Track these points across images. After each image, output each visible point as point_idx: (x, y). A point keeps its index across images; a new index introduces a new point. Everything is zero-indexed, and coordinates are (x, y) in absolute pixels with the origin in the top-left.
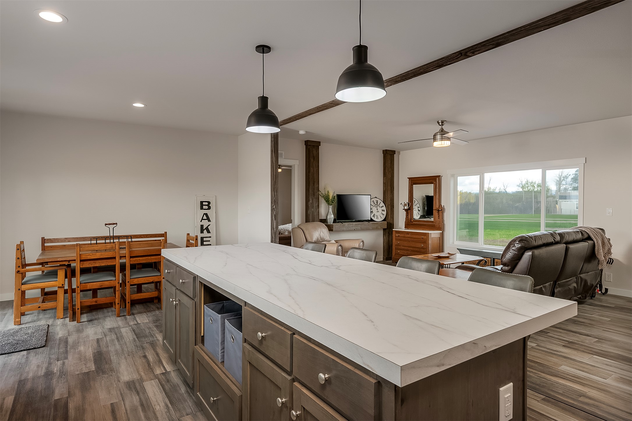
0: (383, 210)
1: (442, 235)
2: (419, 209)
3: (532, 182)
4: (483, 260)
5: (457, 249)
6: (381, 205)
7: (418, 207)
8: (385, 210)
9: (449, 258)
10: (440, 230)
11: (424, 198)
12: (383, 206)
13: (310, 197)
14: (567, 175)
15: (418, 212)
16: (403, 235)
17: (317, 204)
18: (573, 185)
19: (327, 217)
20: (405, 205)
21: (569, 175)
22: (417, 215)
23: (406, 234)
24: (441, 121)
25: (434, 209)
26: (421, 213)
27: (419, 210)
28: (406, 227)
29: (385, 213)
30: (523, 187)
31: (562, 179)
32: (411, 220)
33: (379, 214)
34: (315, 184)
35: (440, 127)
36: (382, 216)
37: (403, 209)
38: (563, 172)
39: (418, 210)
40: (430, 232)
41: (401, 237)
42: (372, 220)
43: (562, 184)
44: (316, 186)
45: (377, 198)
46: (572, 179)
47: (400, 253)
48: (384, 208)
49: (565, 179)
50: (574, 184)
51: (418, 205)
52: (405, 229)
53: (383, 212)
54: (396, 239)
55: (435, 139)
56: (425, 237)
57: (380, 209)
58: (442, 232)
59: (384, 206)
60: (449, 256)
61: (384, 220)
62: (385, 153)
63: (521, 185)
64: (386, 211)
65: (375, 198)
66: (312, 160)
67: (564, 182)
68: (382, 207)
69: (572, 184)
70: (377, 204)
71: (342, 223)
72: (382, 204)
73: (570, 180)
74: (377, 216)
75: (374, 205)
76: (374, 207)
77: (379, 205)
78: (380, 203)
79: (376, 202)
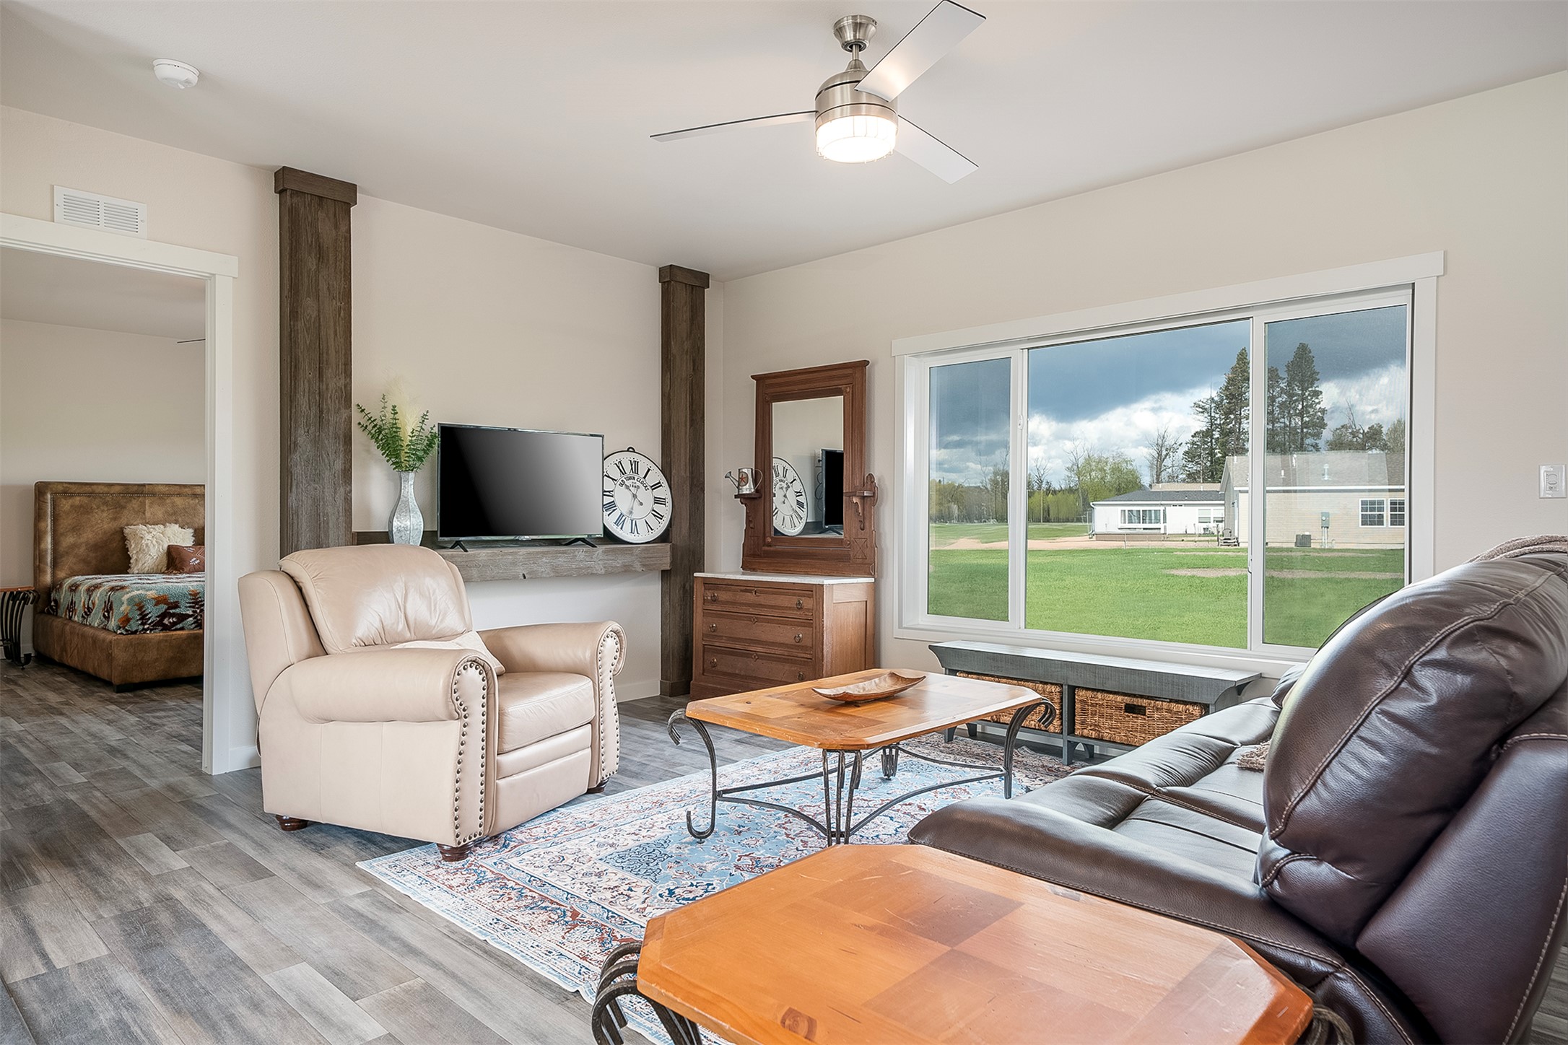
0: (658, 501)
1: (875, 590)
2: (802, 499)
3: (1100, 461)
4: (1039, 705)
5: (930, 647)
6: (651, 480)
7: (798, 494)
8: (669, 500)
9: (897, 698)
10: (869, 575)
11: (819, 461)
12: (658, 485)
13: (301, 431)
14: (1175, 443)
15: (798, 510)
16: (730, 594)
17: (339, 465)
18: (1187, 468)
19: (391, 522)
20: (742, 480)
21: (1180, 445)
22: (792, 520)
23: (742, 591)
24: (854, 17)
25: (844, 491)
26: (807, 515)
27: (800, 504)
28: (747, 566)
29: (666, 511)
30: (1079, 474)
31: (1164, 453)
32: (765, 537)
33: (642, 513)
34: (329, 373)
35: (848, 57)
36: (653, 521)
37: (736, 497)
38: (1165, 436)
39: (796, 502)
40: (827, 581)
41: (723, 603)
42: (609, 537)
43: (1165, 466)
44: (333, 383)
45: (634, 452)
46: (1186, 453)
47: (718, 668)
48: (664, 492)
49: (1171, 454)
50: (1189, 466)
51: (797, 486)
52: (743, 574)
53: (657, 508)
54: (706, 613)
55: (822, 112)
56: (807, 603)
57: (646, 496)
58: (873, 580)
59: (665, 484)
60: (898, 687)
61: (664, 538)
62: (668, 279)
63: (1075, 467)
64: (669, 504)
65: (628, 451)
66: (311, 263)
67: (1168, 462)
68: (654, 487)
69: (1186, 466)
70: (634, 475)
71: (466, 551)
72: (656, 476)
73: (1182, 456)
74: (634, 522)
75: (623, 479)
76: (621, 485)
77: (645, 478)
78: (649, 470)
79: (632, 469)
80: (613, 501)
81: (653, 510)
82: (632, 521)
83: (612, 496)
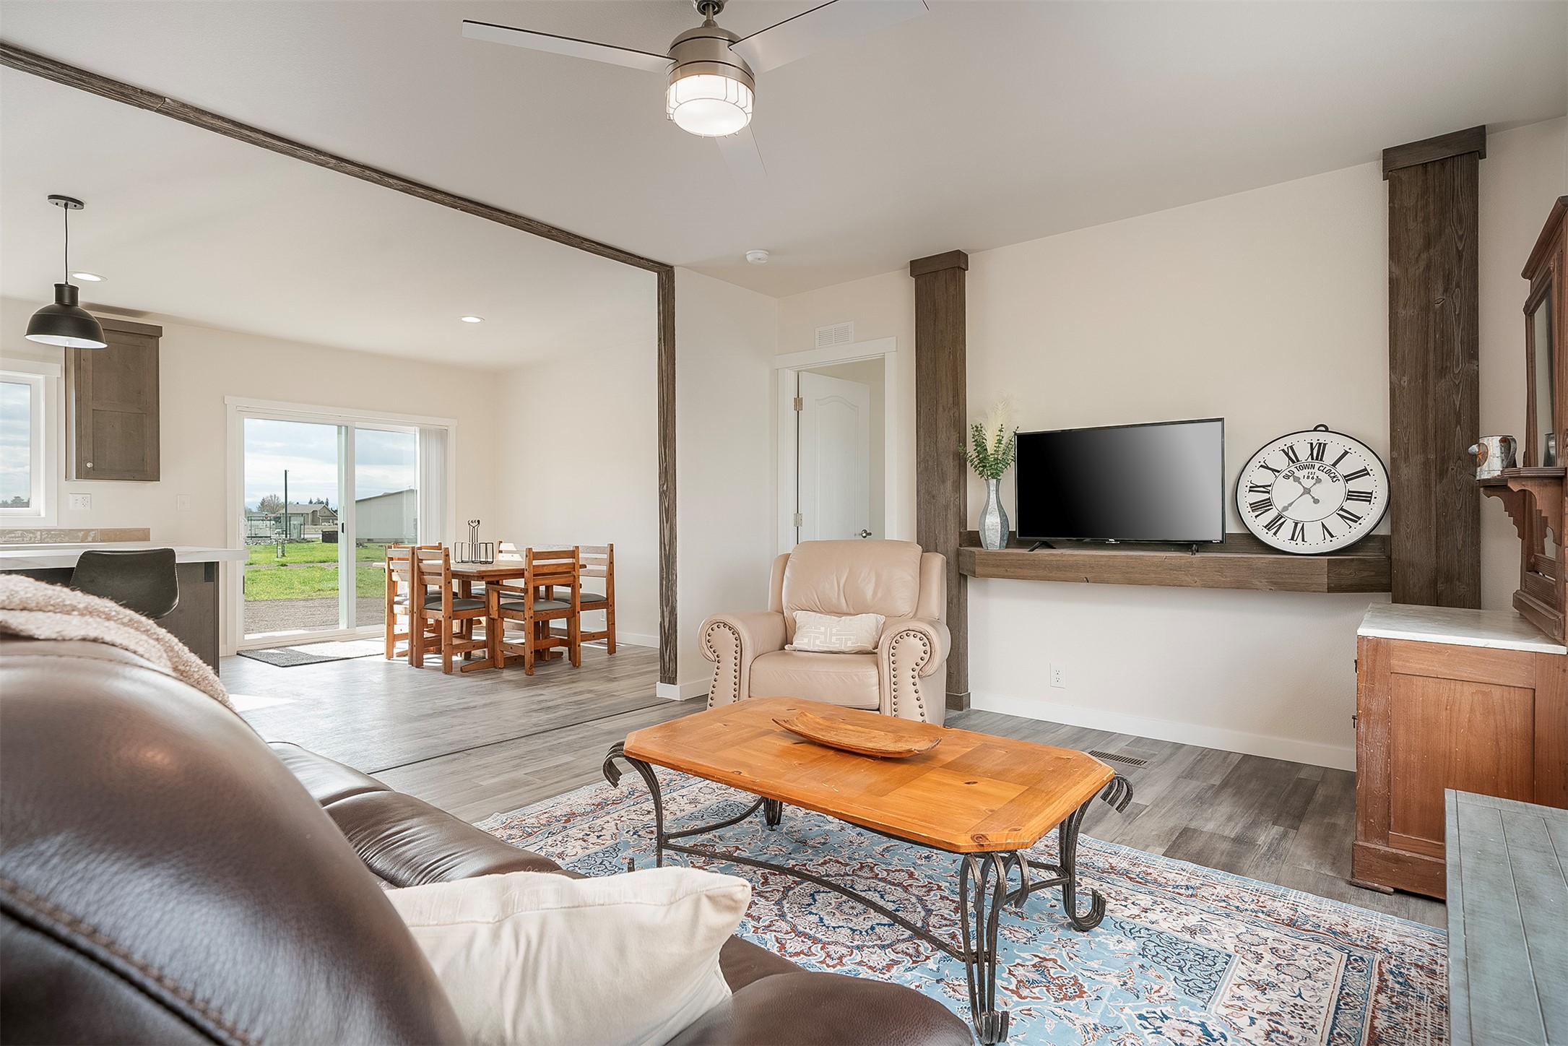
0: (1357, 495)
6: (1348, 467)
8: (1382, 493)
12: (1363, 472)
20: (1481, 456)
29: (1371, 510)
33: (1318, 514)
36: (1340, 525)
45: (1327, 430)
48: (1374, 482)
53: (1352, 506)
57: (1332, 490)
59: (1378, 470)
64: (1381, 499)
65: (1315, 430)
68: (1352, 476)
70: (1314, 462)
72: (1359, 461)
74: (1299, 526)
75: (1293, 469)
76: (1287, 477)
77: (1334, 465)
78: (1346, 453)
79: (1312, 454)
80: (1269, 499)
81: (1342, 509)
82: (1296, 524)
83: (1269, 493)
